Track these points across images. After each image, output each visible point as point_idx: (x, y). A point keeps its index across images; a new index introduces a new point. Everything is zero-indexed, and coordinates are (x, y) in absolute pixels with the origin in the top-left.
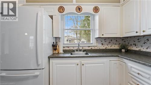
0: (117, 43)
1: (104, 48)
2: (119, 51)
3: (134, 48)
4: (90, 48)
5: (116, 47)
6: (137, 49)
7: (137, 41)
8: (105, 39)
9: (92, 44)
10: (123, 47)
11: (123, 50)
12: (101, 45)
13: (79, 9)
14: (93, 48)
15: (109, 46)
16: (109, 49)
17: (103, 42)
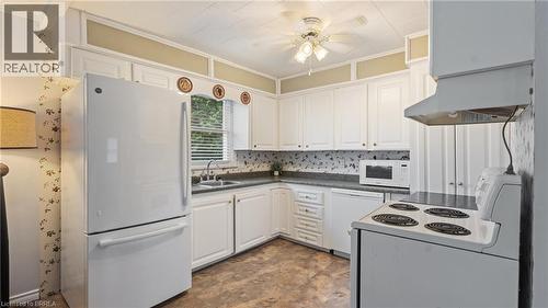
0: (267, 160)
1: (248, 170)
2: (270, 174)
3: (291, 169)
4: (225, 172)
5: (265, 168)
6: (295, 170)
7: (293, 156)
8: (259, 153)
9: (228, 162)
10: (276, 167)
11: (276, 173)
12: (243, 165)
13: (220, 91)
14: (231, 172)
15: (256, 165)
16: (256, 173)
17: (247, 159)
